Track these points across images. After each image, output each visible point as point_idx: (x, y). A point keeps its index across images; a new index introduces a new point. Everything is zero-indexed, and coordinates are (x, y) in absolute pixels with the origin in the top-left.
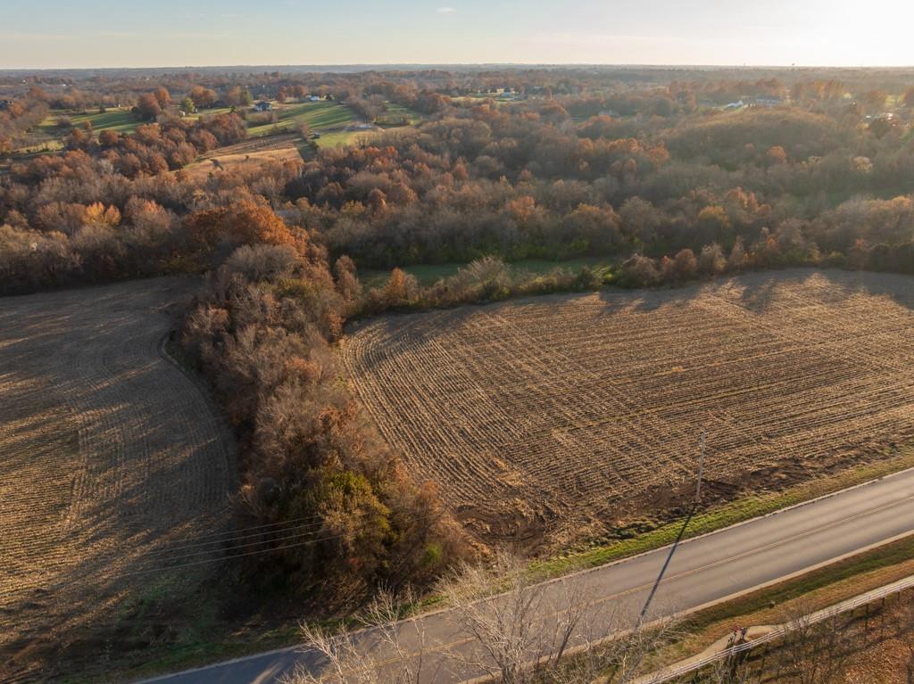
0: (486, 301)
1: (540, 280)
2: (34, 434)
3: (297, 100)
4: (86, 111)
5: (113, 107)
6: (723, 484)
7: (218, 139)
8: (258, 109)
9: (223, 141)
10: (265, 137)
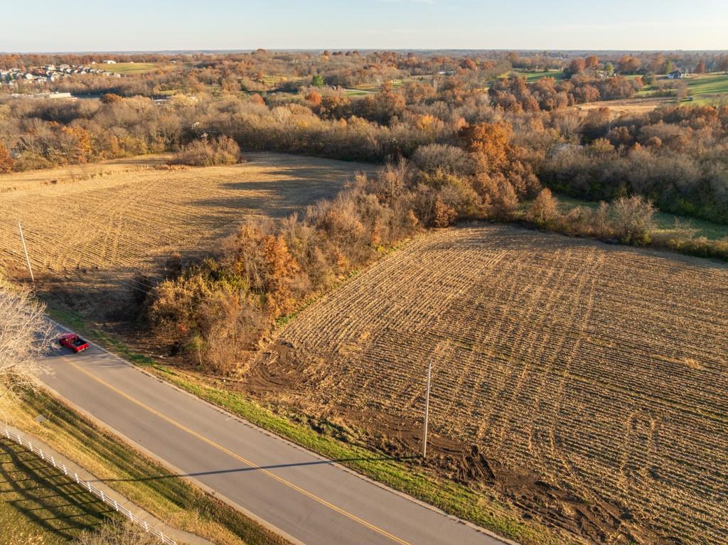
0: (616, 241)
1: (704, 240)
2: (221, 215)
3: (724, 72)
4: (537, 70)
5: (558, 69)
6: (486, 465)
7: (601, 95)
8: (670, 77)
9: (605, 97)
10: (648, 96)
